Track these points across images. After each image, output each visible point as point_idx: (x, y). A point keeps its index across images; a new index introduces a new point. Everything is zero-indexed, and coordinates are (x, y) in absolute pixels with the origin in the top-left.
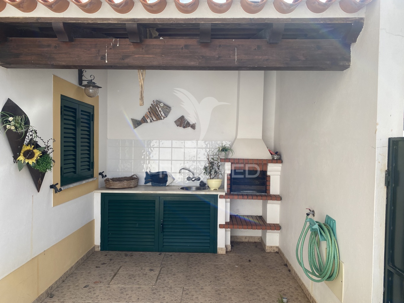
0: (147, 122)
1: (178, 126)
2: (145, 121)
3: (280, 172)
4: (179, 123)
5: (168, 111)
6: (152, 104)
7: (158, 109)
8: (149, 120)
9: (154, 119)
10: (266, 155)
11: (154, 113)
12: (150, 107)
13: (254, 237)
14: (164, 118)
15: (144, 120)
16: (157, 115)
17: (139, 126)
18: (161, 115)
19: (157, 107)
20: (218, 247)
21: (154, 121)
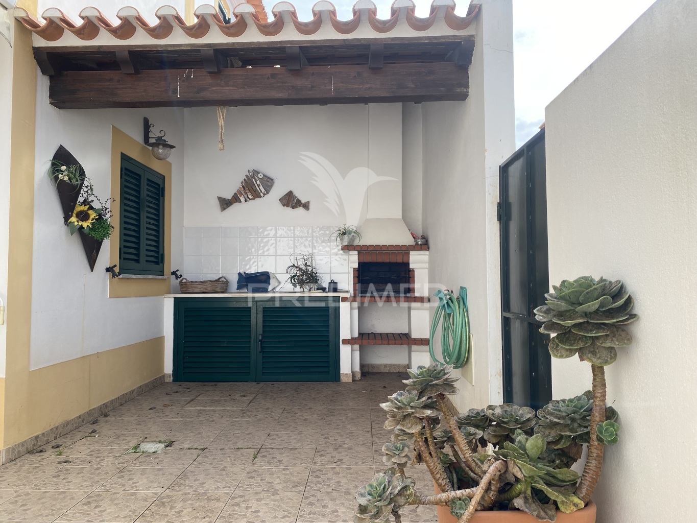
0: (240, 201)
1: (284, 206)
2: (238, 199)
3: (427, 264)
4: (285, 201)
5: (270, 184)
6: (246, 176)
7: (255, 183)
8: (242, 199)
9: (251, 197)
10: (408, 240)
11: (250, 188)
12: (245, 180)
13: (398, 366)
14: (264, 194)
15: (236, 199)
16: (255, 191)
17: (228, 207)
18: (259, 191)
19: (253, 180)
20: (341, 372)
21: (250, 199)
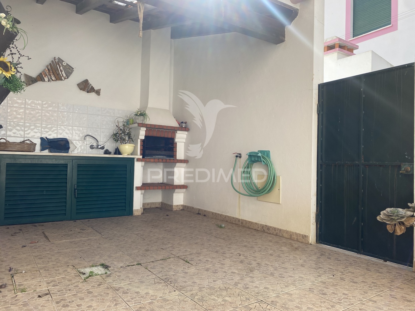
0: (44, 81)
1: (81, 89)
2: (42, 79)
4: (82, 86)
5: (71, 72)
6: (52, 61)
7: (59, 68)
8: (46, 79)
11: (54, 71)
12: (50, 64)
14: (65, 78)
15: (40, 78)
16: (58, 75)
17: (33, 83)
18: (61, 75)
19: (58, 66)
20: (134, 209)
21: (53, 80)
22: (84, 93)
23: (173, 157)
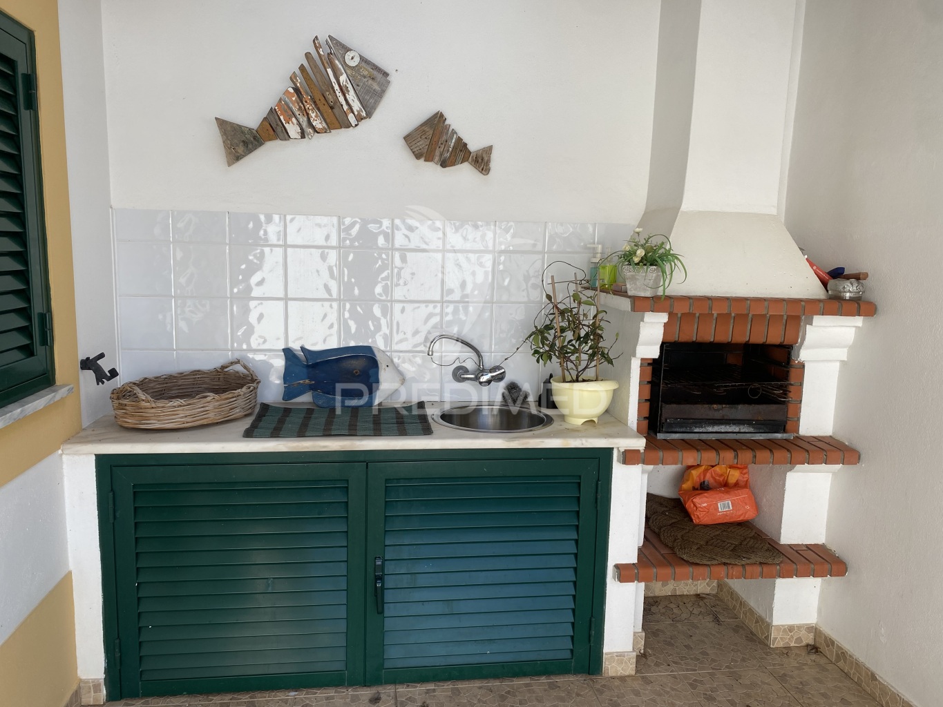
0: (286, 136)
1: (418, 156)
2: (279, 130)
4: (422, 144)
5: (377, 89)
6: (308, 55)
7: (333, 80)
8: (293, 129)
9: (318, 124)
11: (318, 96)
12: (302, 68)
14: (360, 119)
15: (272, 129)
16: (332, 108)
17: (250, 151)
18: (345, 107)
19: (329, 71)
21: (315, 131)
22: (430, 171)
23: (785, 431)
